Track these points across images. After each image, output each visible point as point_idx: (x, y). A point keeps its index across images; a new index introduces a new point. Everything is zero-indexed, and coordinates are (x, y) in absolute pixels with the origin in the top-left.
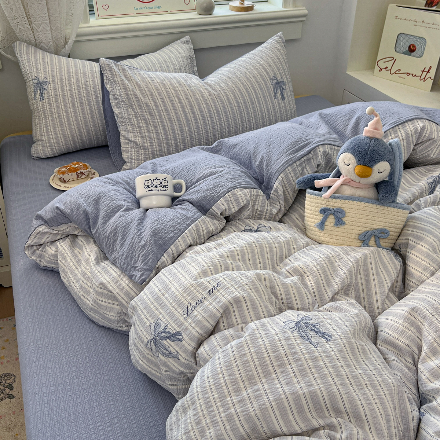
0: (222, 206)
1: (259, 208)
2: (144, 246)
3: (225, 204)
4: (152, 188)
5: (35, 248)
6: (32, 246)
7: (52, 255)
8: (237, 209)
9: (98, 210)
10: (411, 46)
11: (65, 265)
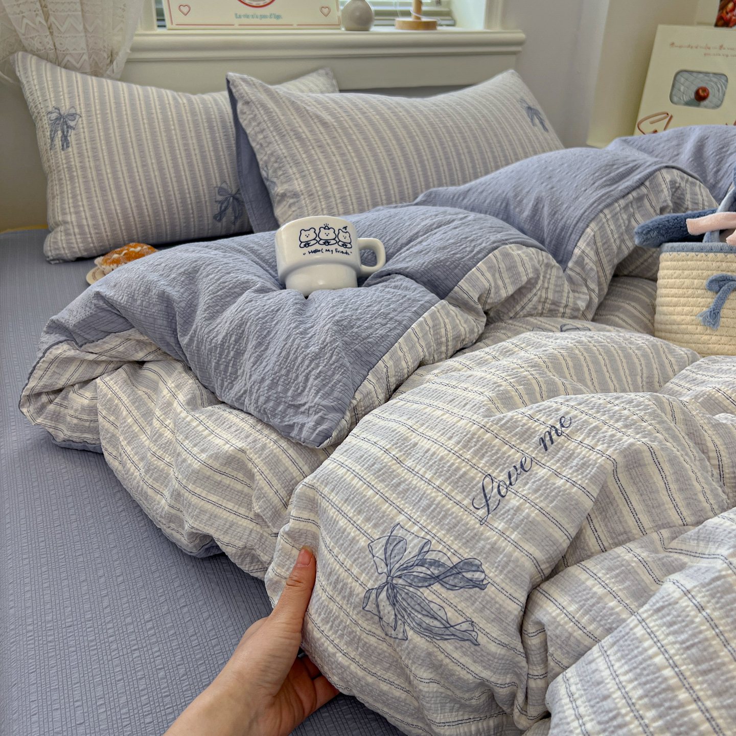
0: (482, 279)
1: (550, 296)
2: (317, 356)
3: (488, 275)
4: (317, 247)
5: (44, 399)
6: (39, 394)
7: (83, 409)
8: (511, 290)
9: (195, 295)
10: (701, 92)
11: (116, 427)
